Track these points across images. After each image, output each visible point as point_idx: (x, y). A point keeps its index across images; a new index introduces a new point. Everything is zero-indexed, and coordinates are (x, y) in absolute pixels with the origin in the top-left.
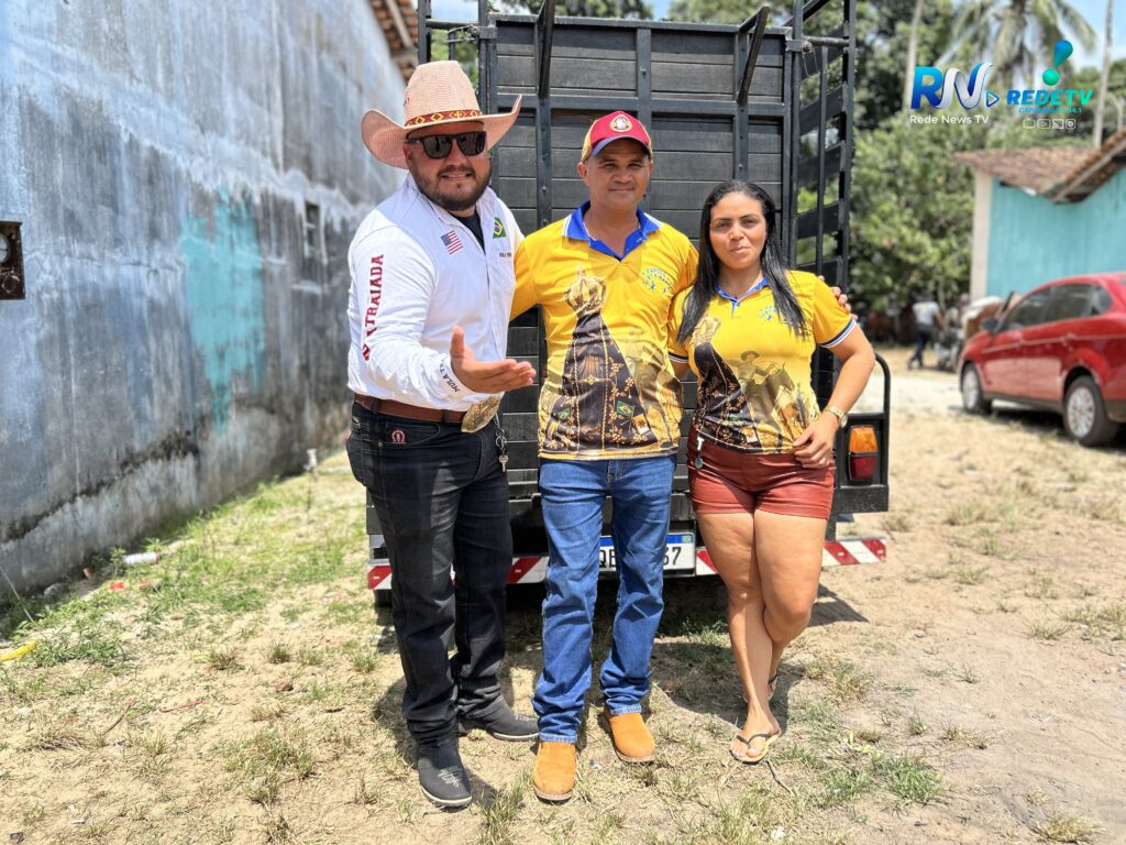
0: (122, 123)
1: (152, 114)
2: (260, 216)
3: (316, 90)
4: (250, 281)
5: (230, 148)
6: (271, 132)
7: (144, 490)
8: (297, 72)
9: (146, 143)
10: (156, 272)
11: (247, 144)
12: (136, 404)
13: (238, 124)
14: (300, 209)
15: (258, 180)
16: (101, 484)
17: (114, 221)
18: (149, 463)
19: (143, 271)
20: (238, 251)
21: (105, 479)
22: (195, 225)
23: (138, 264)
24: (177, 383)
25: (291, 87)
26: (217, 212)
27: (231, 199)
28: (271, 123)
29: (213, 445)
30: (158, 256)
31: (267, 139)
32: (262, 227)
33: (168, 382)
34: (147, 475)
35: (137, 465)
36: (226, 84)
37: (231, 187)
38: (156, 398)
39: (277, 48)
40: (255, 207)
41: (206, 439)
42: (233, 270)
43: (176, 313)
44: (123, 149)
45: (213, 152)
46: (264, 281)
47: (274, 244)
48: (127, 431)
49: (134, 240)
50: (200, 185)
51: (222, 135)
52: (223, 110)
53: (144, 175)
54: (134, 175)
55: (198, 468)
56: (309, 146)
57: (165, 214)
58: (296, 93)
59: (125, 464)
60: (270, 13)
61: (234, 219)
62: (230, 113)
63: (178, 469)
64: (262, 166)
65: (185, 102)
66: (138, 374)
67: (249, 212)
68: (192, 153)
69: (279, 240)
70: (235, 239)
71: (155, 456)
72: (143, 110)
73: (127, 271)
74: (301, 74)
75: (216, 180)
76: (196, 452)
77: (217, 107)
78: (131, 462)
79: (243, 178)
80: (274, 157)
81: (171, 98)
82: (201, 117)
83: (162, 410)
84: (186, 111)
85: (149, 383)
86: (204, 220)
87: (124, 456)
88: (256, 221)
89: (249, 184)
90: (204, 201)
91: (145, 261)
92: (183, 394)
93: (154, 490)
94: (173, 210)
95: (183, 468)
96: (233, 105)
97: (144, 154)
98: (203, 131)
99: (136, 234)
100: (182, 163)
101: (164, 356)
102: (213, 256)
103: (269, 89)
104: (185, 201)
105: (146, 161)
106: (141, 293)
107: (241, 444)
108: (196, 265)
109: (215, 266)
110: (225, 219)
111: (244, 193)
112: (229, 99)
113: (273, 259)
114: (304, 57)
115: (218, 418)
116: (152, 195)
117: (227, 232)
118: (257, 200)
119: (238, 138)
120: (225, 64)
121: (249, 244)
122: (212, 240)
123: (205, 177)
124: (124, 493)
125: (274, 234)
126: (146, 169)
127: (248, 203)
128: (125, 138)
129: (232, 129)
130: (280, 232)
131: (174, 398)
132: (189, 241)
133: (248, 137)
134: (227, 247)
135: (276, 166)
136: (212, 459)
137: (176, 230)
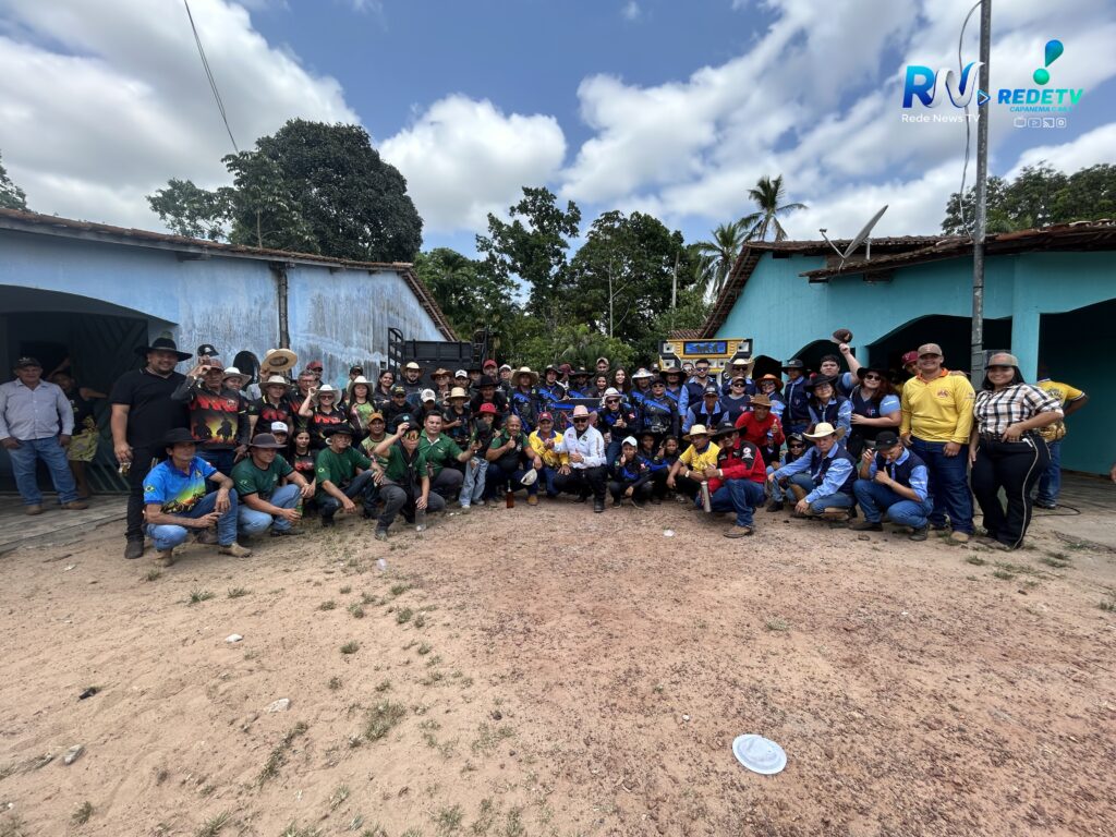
0: (323, 349)
1: (331, 345)
6: (368, 342)
8: (379, 320)
9: (329, 354)
11: (360, 348)
13: (358, 342)
14: (378, 364)
15: (363, 358)
22: (342, 374)
25: (376, 325)
28: (368, 339)
31: (367, 345)
39: (372, 314)
45: (349, 352)
50: (343, 362)
51: (352, 346)
60: (370, 306)
62: (355, 339)
64: (365, 353)
65: (341, 339)
68: (342, 354)
75: (348, 360)
77: (351, 339)
79: (358, 358)
80: (369, 349)
81: (337, 340)
82: (345, 343)
98: (346, 346)
100: (339, 357)
103: (368, 329)
104: (338, 367)
105: (329, 358)
114: (382, 316)
119: (357, 346)
120: (354, 325)
123: (345, 360)
128: (323, 354)
129: (355, 344)
133: (360, 345)
135: (370, 353)
137: (337, 375)
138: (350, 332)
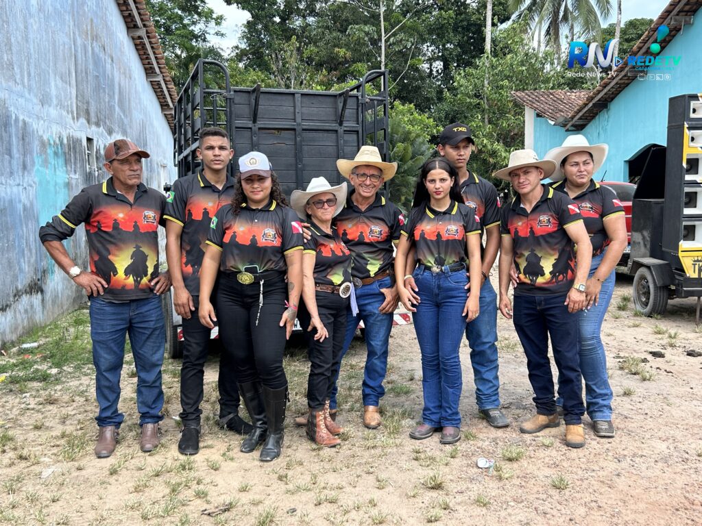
0: (12, 109)
1: (23, 101)
2: (67, 151)
3: (91, 67)
4: (63, 190)
5: (53, 112)
6: (71, 98)
7: (22, 311)
8: (82, 59)
9: (21, 118)
10: (25, 188)
11: (60, 108)
12: (19, 262)
13: (57, 97)
14: (84, 142)
15: (66, 129)
16: (7, 306)
17: (10, 162)
18: (24, 295)
19: (21, 188)
20: (58, 172)
21: (8, 303)
22: (40, 160)
23: (19, 185)
24: (34, 251)
25: (79, 67)
26: (49, 151)
27: (54, 142)
28: (70, 93)
29: (49, 287)
30: (26, 180)
32: (67, 156)
33: (30, 250)
34: (24, 303)
35: (20, 296)
36: (52, 75)
37: (54, 136)
38: (26, 259)
39: (73, 46)
40: (64, 145)
41: (45, 284)
42: (56, 184)
43: (33, 210)
44: (13, 123)
45: (47, 116)
46: (69, 189)
47: (73, 166)
48: (15, 277)
49: (17, 172)
50: (42, 136)
51: (50, 106)
52: (50, 91)
53: (20, 136)
54: (16, 135)
55: (43, 300)
56: (88, 103)
57: (28, 156)
58: (82, 71)
59: (15, 296)
60: (69, 26)
61: (56, 154)
62: (54, 92)
63: (35, 300)
64: (67, 120)
65: (36, 90)
66: (19, 246)
67: (62, 149)
68: (38, 119)
69: (75, 163)
70: (56, 166)
71: (26, 292)
72: (19, 100)
73: (15, 189)
74: (84, 59)
75: (48, 132)
76: (42, 291)
77: (48, 90)
78: (17, 295)
79: (59, 129)
80: (72, 113)
81: (30, 90)
82: (41, 97)
83: (29, 266)
84: (36, 96)
85: (23, 250)
86: (44, 156)
87: (15, 291)
88: (65, 153)
89: (62, 132)
90: (43, 145)
91: (21, 183)
92: (36, 257)
93: (26, 311)
94: (31, 154)
95: (36, 299)
96: (55, 86)
97: (21, 124)
98: (42, 105)
99: (18, 168)
100: (35, 126)
101: (29, 235)
102: (47, 177)
103: (70, 73)
104: (36, 146)
105: (22, 127)
106: (20, 201)
107: (60, 287)
108: (41, 183)
109: (48, 182)
110: (52, 154)
111: (60, 137)
112: (53, 84)
113: (72, 176)
114: (85, 47)
115: (50, 272)
116: (23, 145)
117: (53, 162)
118: (65, 141)
119: (57, 106)
120: (51, 64)
121: (62, 168)
122: (47, 167)
123: (44, 131)
124: (15, 311)
125: (73, 160)
126: (21, 132)
127: (62, 143)
128: (14, 117)
129: (55, 101)
130: (76, 159)
131: (33, 260)
132: (38, 169)
133: (61, 104)
134: (53, 170)
135: (74, 119)
136: (48, 296)
137: (33, 163)
138: (47, 76)
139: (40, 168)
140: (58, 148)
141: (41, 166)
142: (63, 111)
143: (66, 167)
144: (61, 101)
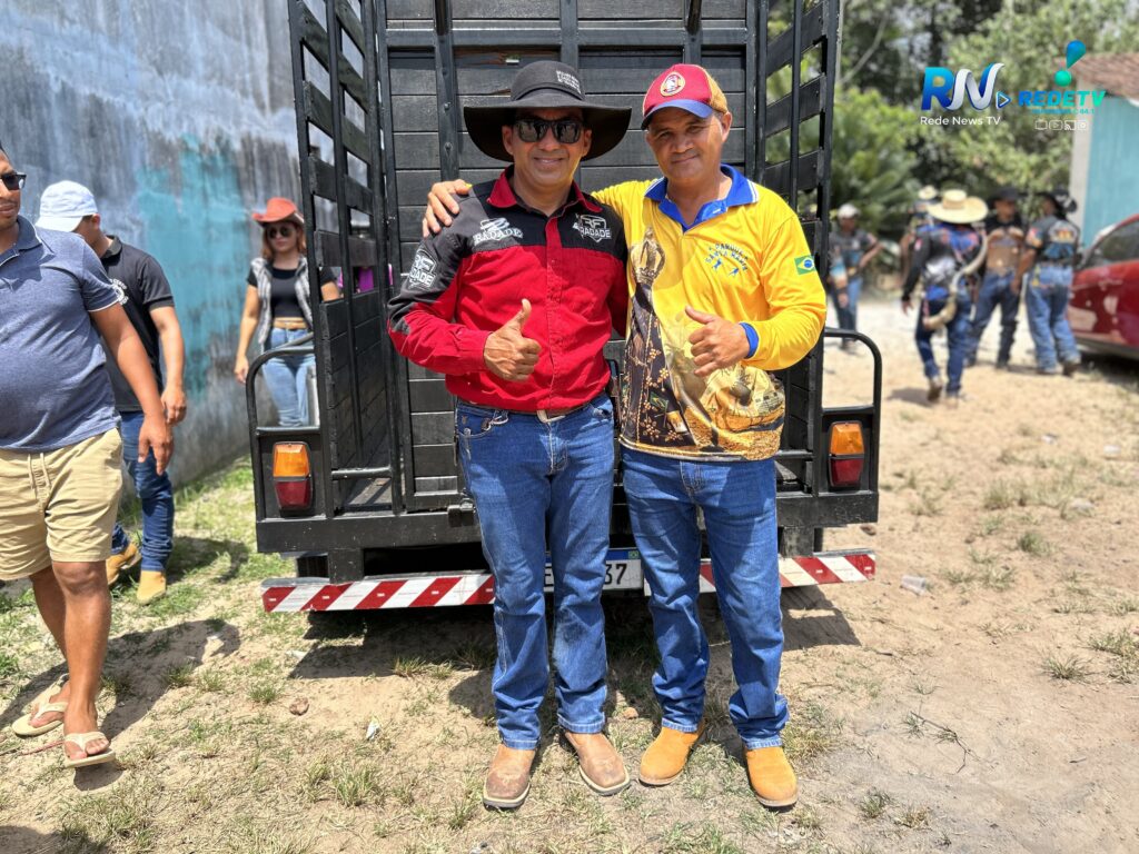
0: (51, 71)
1: (92, 58)
2: (242, 163)
5: (197, 89)
6: (252, 68)
11: (220, 84)
13: (208, 62)
14: (293, 152)
15: (237, 124)
20: (214, 203)
22: (155, 179)
26: (183, 162)
27: (202, 147)
28: (251, 59)
31: (248, 76)
32: (244, 175)
36: (191, 18)
37: (201, 134)
40: (234, 153)
42: (208, 225)
44: (53, 100)
45: (176, 95)
46: (249, 235)
47: (261, 193)
50: (159, 133)
51: (187, 76)
52: (186, 47)
53: (82, 127)
54: (66, 126)
57: (113, 169)
61: (207, 169)
62: (197, 50)
64: (242, 109)
65: (136, 41)
67: (226, 160)
69: (267, 186)
70: (209, 190)
72: (78, 54)
75: (180, 127)
77: (180, 45)
79: (216, 123)
84: (138, 51)
86: (166, 172)
88: (236, 170)
89: (225, 129)
90: (164, 150)
97: (82, 105)
98: (160, 73)
100: (135, 111)
102: (180, 211)
105: (86, 110)
108: (157, 223)
109: (183, 222)
110: (194, 170)
111: (218, 140)
112: (194, 35)
115: (194, 386)
116: (96, 150)
117: (198, 184)
118: (237, 146)
119: (208, 78)
121: (228, 196)
122: (178, 194)
125: (260, 182)
126: (87, 120)
127: (225, 150)
129: (201, 68)
130: (268, 180)
132: (147, 198)
133: (222, 76)
134: (198, 200)
138: (176, 19)
139: (155, 195)
140: (212, 158)
141: (156, 190)
142: (228, 91)
143: (241, 193)
144: (221, 70)
